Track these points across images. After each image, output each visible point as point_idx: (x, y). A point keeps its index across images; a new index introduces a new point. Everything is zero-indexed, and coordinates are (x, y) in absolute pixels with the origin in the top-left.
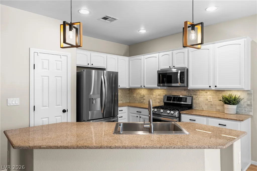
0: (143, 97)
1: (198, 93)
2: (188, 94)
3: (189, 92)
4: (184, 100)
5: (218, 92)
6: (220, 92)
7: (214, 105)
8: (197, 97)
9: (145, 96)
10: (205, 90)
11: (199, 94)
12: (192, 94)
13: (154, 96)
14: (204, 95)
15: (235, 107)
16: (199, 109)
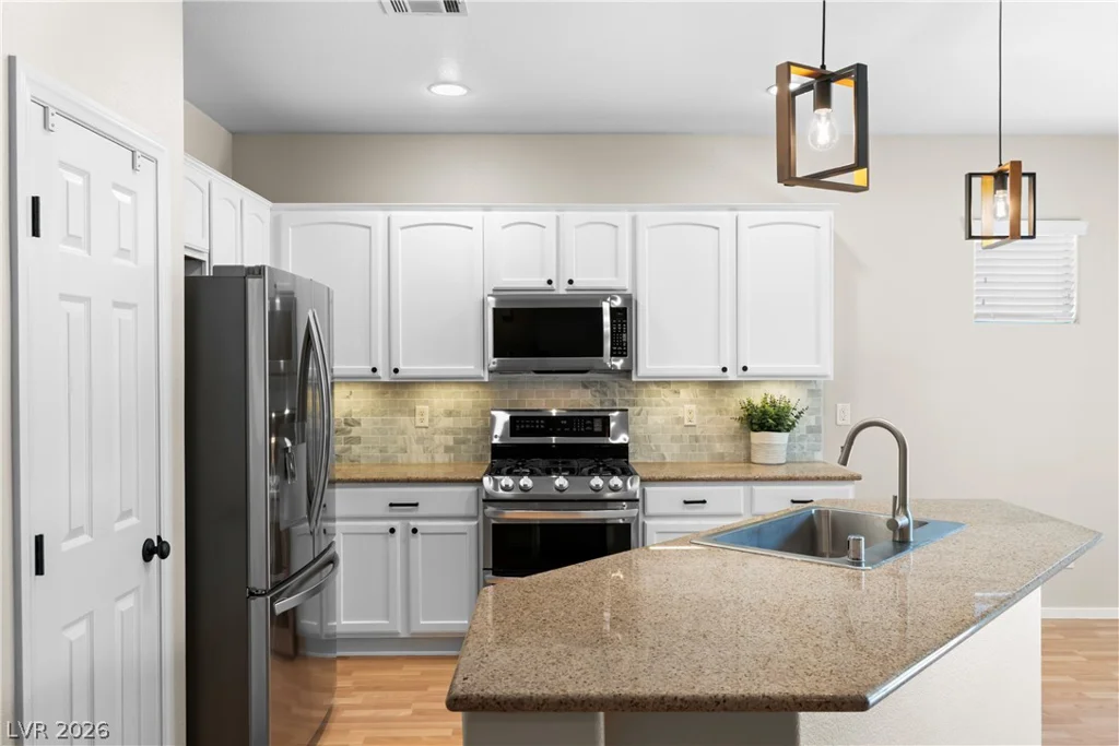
0: (343, 426)
1: (643, 397)
2: (602, 403)
3: (605, 394)
4: (598, 427)
5: (717, 391)
6: (725, 390)
7: (704, 437)
8: (639, 414)
9: (358, 423)
10: (669, 383)
11: (646, 399)
12: (617, 400)
13: (418, 417)
14: (668, 404)
15: (780, 438)
16: (649, 461)
